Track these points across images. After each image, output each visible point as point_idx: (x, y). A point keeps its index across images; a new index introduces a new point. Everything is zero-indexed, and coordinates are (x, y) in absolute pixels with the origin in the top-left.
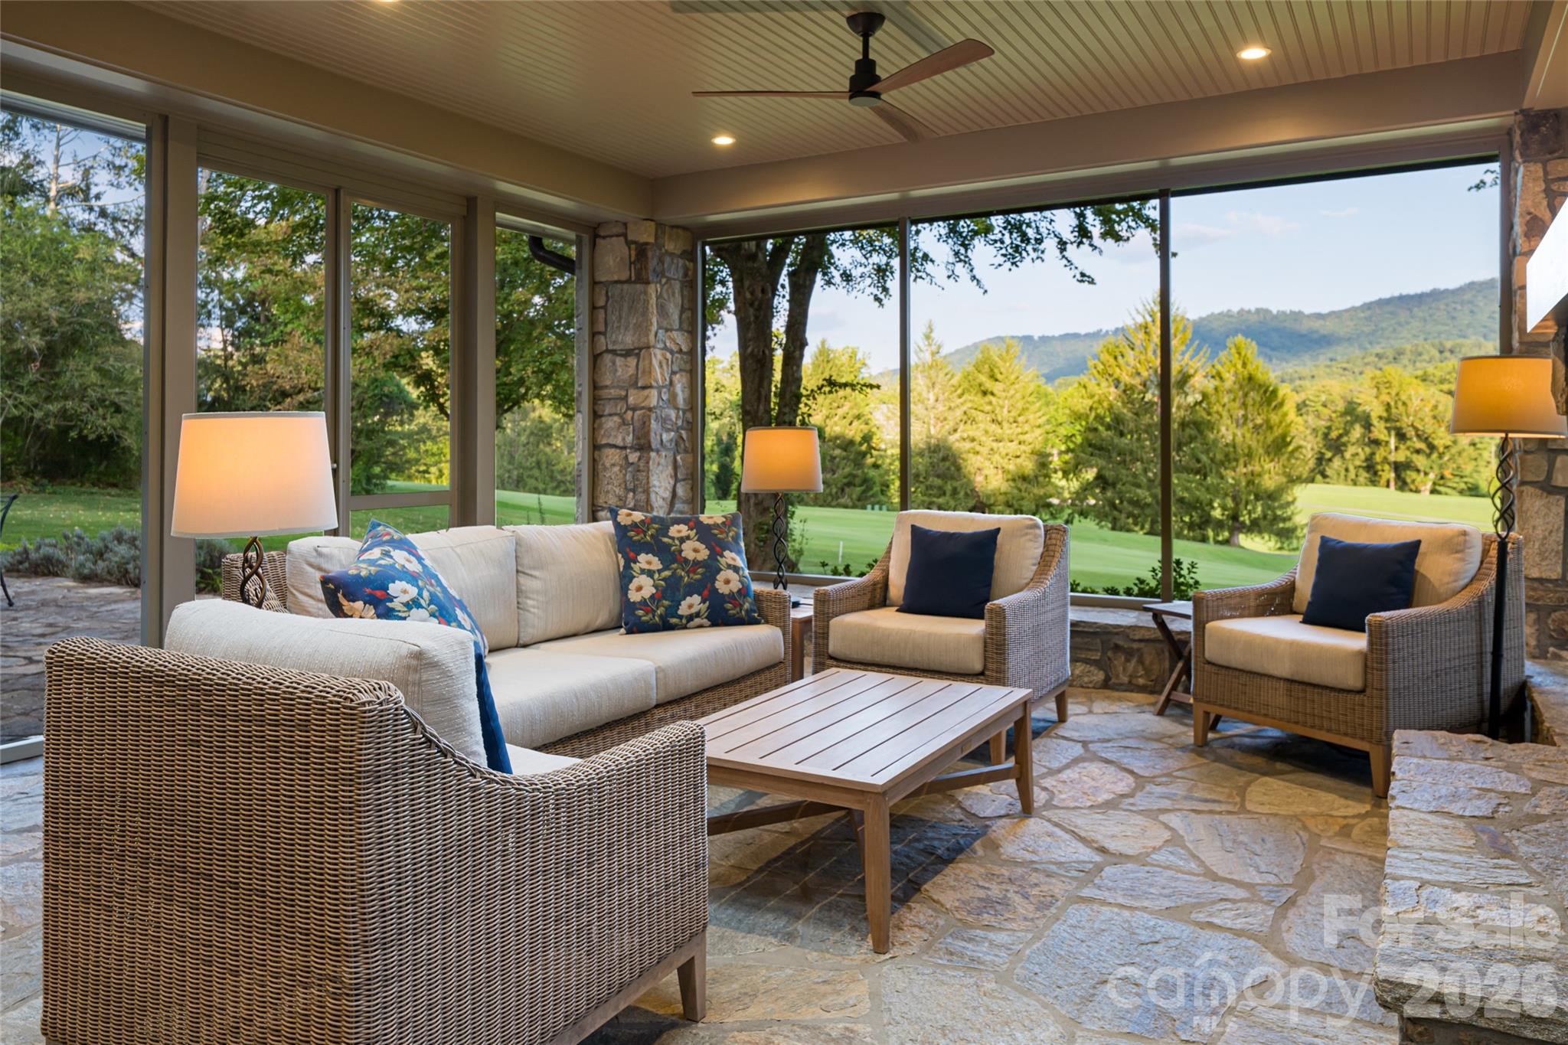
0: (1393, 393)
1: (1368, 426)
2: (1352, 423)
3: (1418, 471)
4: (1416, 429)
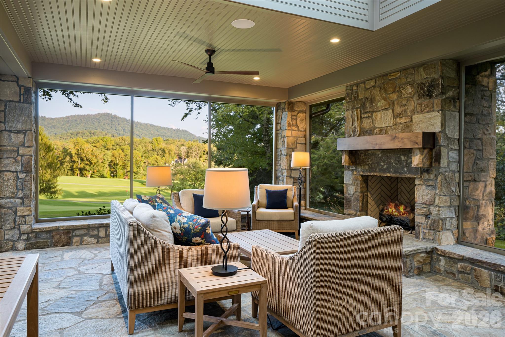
0: (80, 146)
1: (71, 156)
2: (66, 155)
3: (87, 170)
4: (86, 157)
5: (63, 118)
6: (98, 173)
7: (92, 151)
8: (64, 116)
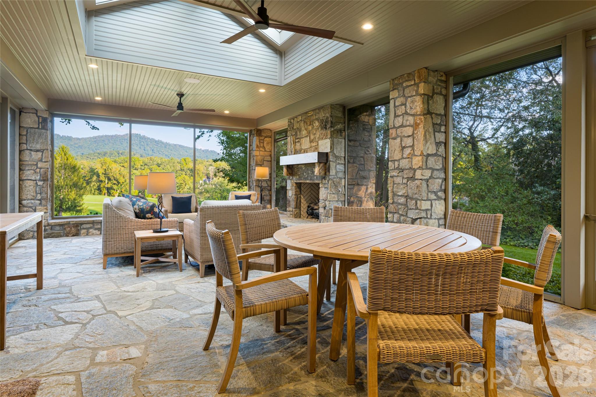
0: (107, 166)
1: (98, 176)
2: (93, 175)
3: (114, 190)
4: (114, 177)
5: (91, 138)
6: (126, 192)
7: (120, 171)
8: (92, 136)
